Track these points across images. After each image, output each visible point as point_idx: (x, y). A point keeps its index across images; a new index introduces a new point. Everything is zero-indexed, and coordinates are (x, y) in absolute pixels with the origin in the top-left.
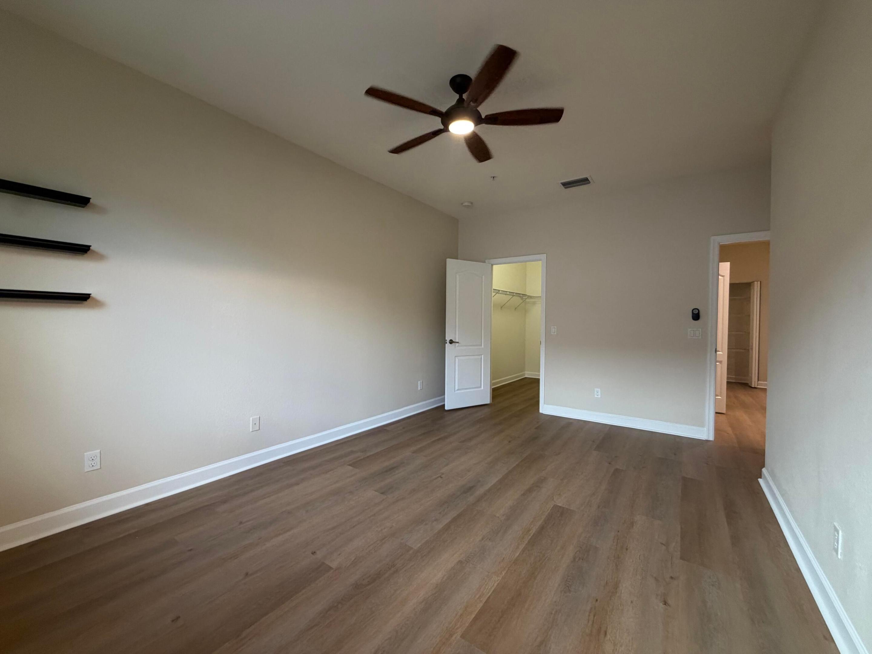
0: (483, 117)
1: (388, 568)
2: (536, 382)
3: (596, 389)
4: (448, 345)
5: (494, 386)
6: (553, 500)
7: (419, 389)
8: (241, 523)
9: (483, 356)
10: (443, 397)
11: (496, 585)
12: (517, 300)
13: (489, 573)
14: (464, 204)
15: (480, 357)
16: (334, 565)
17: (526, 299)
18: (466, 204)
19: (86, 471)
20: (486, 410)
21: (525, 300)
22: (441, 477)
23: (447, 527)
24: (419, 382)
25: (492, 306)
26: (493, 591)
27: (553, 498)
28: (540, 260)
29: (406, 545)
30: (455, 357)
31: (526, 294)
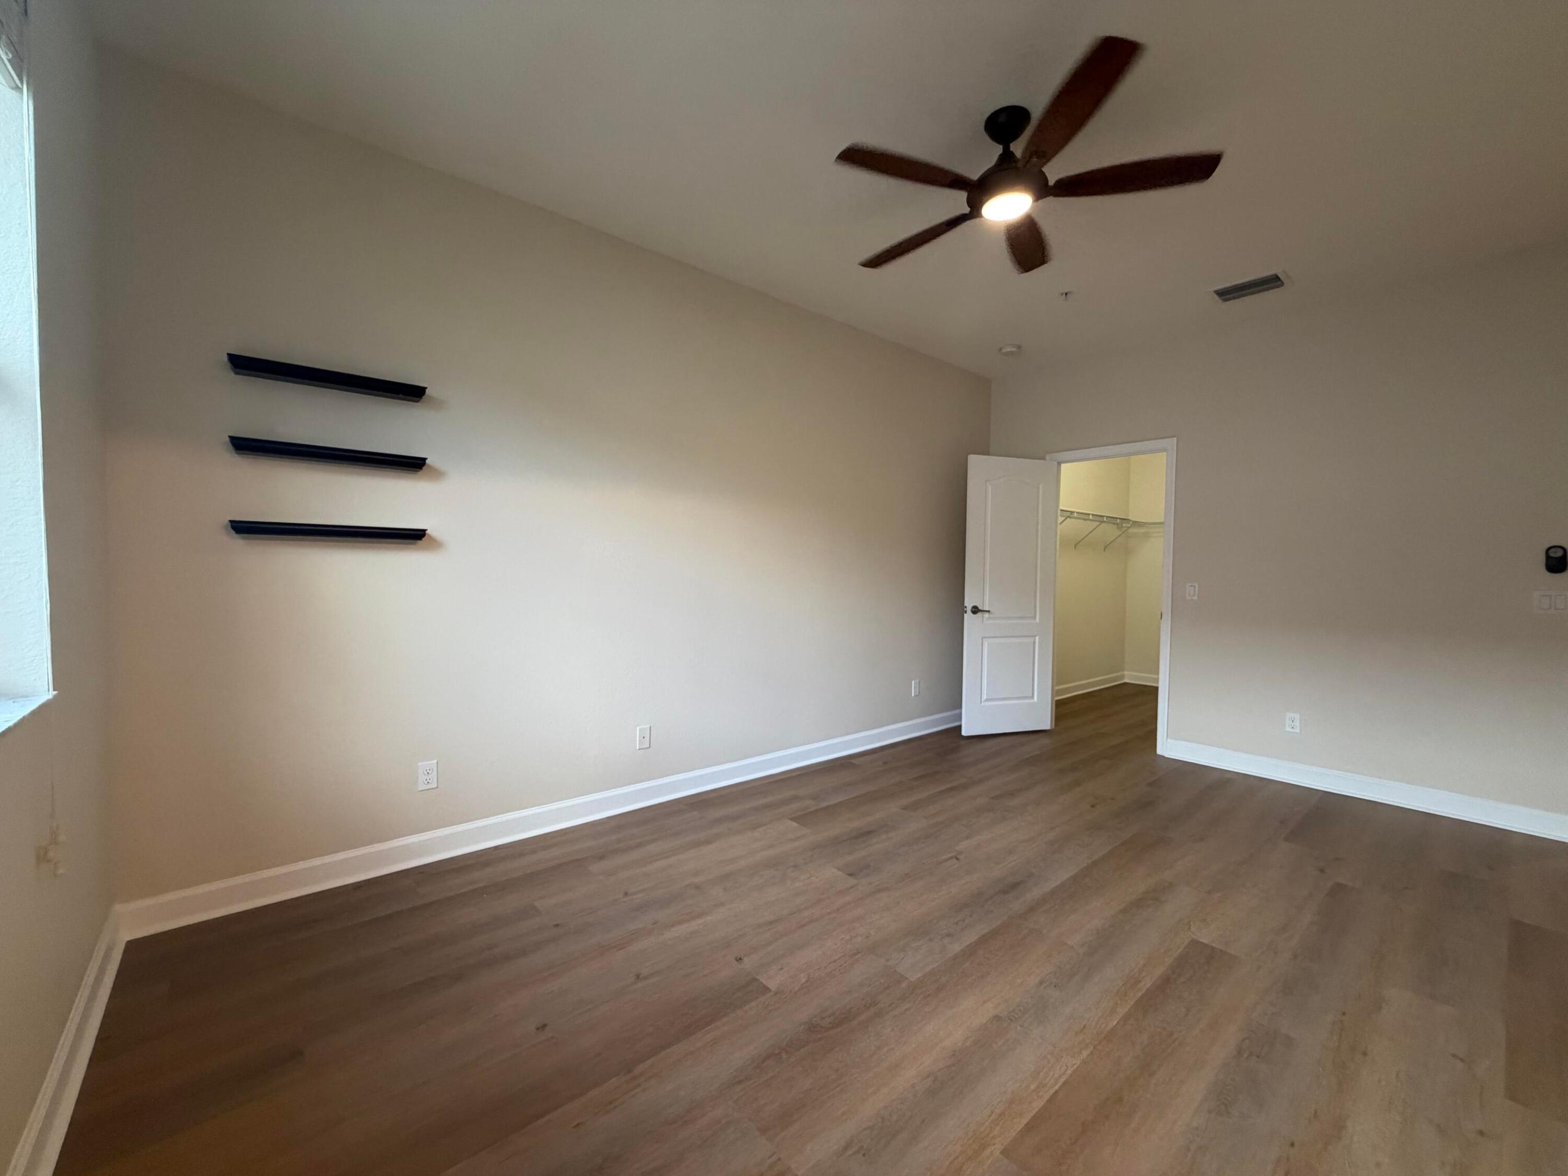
0: (1051, 182)
1: (865, 1006)
2: (1152, 693)
3: (1290, 715)
4: (968, 617)
5: (1059, 696)
6: (1189, 928)
7: (913, 695)
8: (626, 894)
9: (1037, 638)
10: (957, 711)
11: (1069, 1072)
12: (1110, 531)
13: (1055, 1048)
14: (1004, 351)
15: (1031, 640)
16: (772, 985)
17: (1129, 528)
18: (1009, 349)
19: (420, 789)
20: (1044, 741)
21: (1126, 530)
22: (957, 859)
23: (970, 952)
24: (913, 682)
25: (1058, 543)
26: (1064, 1083)
27: (1190, 926)
28: (1165, 450)
29: (895, 971)
30: (983, 638)
31: (1130, 518)
